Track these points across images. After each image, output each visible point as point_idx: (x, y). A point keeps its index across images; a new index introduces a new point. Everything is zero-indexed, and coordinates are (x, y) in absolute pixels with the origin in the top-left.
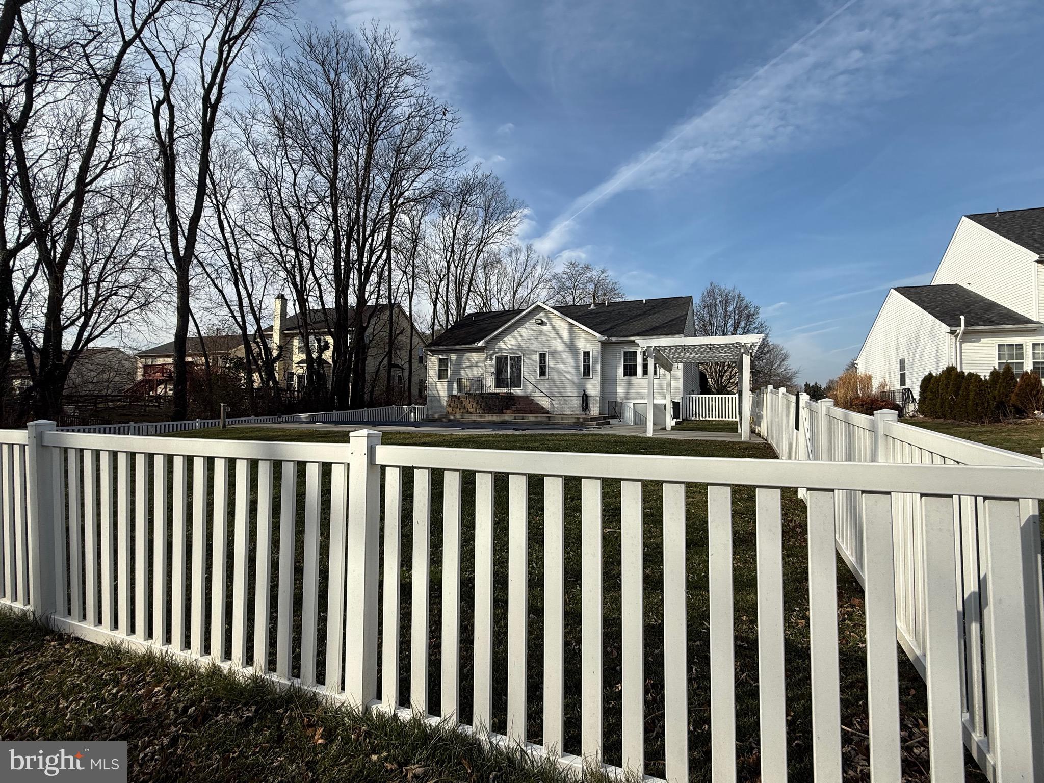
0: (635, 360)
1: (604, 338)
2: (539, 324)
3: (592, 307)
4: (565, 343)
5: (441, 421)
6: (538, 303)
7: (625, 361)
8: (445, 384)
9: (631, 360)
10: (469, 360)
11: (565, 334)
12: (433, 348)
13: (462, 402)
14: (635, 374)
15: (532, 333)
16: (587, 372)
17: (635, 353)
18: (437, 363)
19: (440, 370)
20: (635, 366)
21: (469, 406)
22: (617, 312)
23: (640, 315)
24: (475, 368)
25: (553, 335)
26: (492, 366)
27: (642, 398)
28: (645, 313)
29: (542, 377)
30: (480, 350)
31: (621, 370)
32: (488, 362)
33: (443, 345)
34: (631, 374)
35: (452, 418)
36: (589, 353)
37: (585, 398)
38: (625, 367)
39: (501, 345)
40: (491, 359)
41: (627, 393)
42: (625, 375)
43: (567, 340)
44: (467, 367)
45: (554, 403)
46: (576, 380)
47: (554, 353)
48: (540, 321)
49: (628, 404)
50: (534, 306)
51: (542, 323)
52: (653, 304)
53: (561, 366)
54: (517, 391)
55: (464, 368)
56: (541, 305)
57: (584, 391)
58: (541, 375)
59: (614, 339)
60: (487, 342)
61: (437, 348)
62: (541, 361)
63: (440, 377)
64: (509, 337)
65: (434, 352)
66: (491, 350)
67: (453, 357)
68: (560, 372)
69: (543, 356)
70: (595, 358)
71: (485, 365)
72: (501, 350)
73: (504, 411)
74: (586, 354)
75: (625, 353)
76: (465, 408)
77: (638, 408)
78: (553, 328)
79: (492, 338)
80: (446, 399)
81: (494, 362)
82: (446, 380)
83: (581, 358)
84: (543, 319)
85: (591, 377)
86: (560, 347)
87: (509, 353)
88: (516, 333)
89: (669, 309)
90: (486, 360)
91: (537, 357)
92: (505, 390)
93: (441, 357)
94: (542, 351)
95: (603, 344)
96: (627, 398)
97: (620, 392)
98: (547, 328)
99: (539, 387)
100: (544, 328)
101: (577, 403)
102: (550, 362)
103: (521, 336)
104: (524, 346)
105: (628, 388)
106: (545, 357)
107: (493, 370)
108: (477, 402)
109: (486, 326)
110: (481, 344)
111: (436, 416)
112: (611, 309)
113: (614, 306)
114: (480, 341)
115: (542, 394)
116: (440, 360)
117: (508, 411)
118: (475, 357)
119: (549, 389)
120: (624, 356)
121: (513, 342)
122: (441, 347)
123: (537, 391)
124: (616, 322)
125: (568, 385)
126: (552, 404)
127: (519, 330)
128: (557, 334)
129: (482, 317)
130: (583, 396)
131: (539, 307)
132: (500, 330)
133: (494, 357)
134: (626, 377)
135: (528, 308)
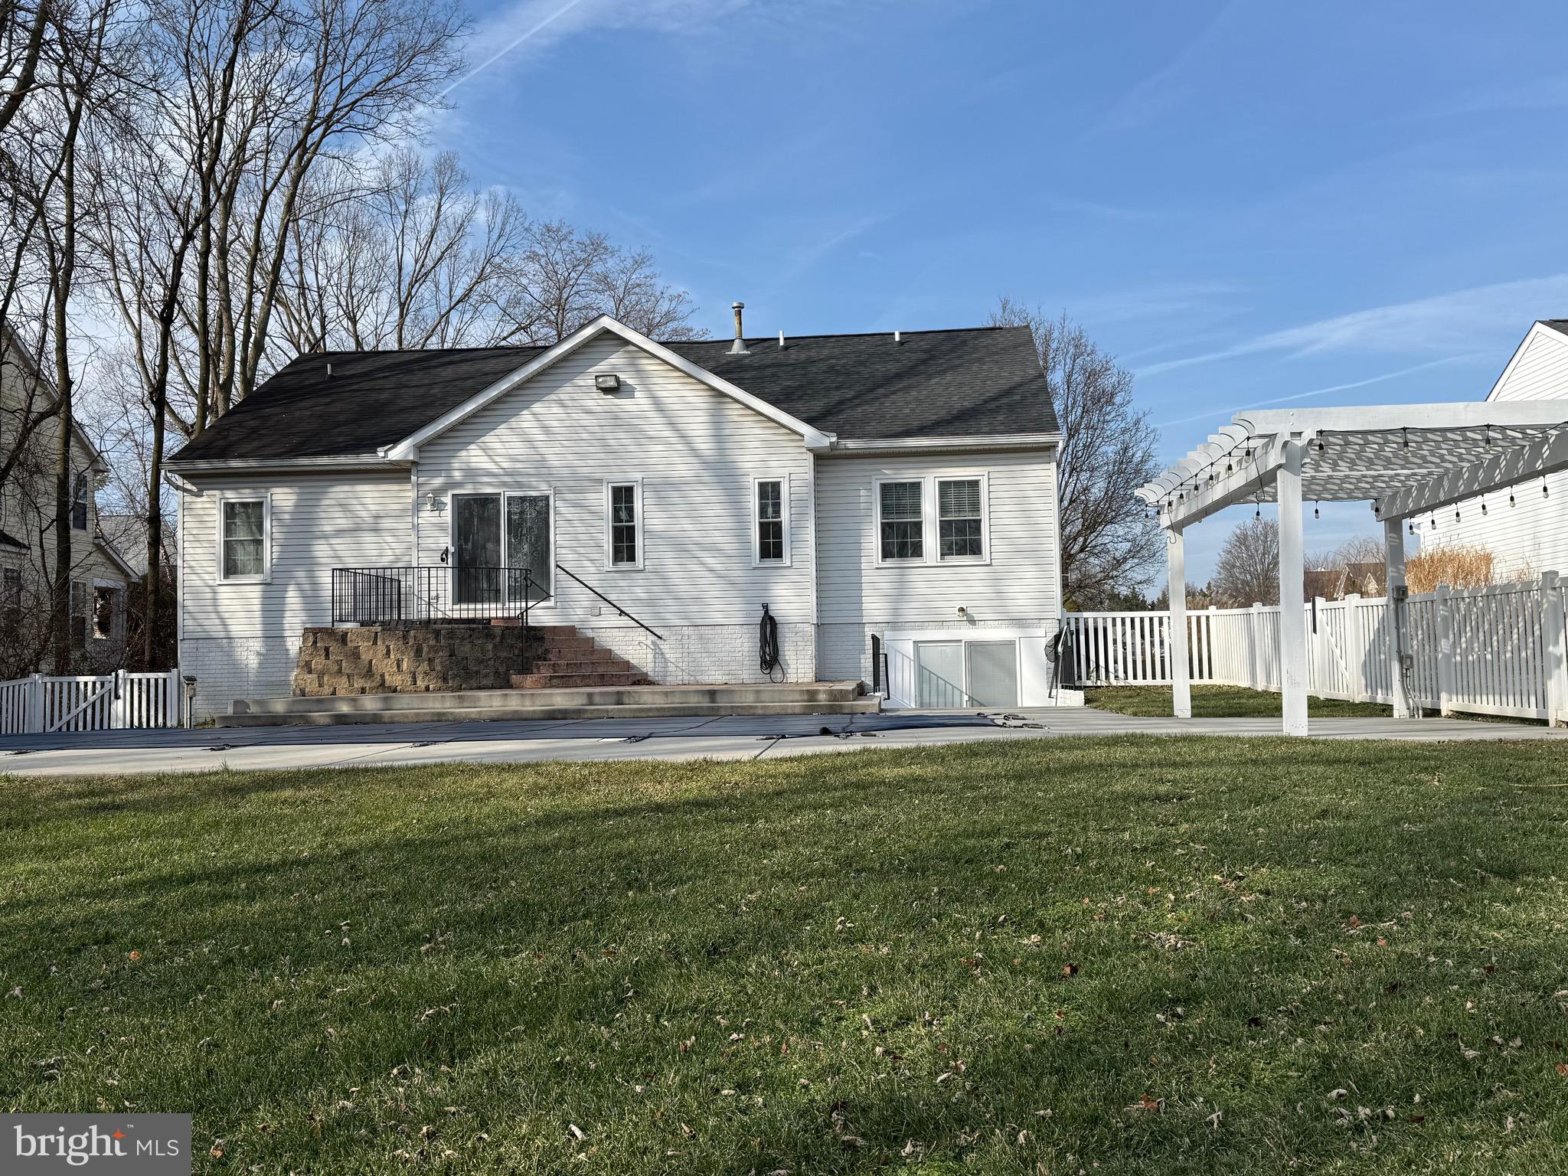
0: (917, 510)
1: (827, 440)
2: (607, 391)
3: (737, 345)
4: (694, 452)
5: (307, 721)
6: (607, 322)
7: (886, 510)
8: (254, 594)
9: (901, 511)
10: (344, 507)
11: (698, 426)
12: (203, 465)
13: (356, 655)
14: (917, 551)
15: (587, 420)
16: (771, 545)
17: (916, 487)
18: (217, 518)
19: (229, 546)
20: (918, 527)
21: (386, 667)
22: (823, 366)
23: (899, 376)
24: (368, 538)
25: (656, 426)
26: (441, 528)
27: (942, 623)
28: (910, 372)
29: (625, 566)
30: (398, 472)
31: (873, 540)
32: (427, 516)
33: (242, 456)
34: (902, 553)
35: (345, 708)
36: (776, 486)
37: (769, 630)
38: (886, 529)
39: (474, 456)
40: (438, 506)
41: (896, 611)
42: (886, 554)
43: (704, 445)
44: (339, 533)
45: (665, 647)
46: (737, 573)
47: (663, 488)
48: (612, 383)
49: (900, 645)
50: (589, 331)
51: (616, 389)
52: (924, 345)
53: (686, 526)
54: (541, 615)
55: (326, 537)
56: (616, 327)
57: (766, 607)
58: (618, 557)
59: (851, 444)
60: (420, 448)
61: (219, 464)
62: (616, 510)
63: (231, 569)
64: (502, 430)
65: (203, 481)
66: (436, 473)
67: (283, 497)
68: (681, 547)
69: (623, 496)
70: (797, 502)
71: (416, 528)
72: (471, 473)
73: (515, 678)
74: (770, 493)
75: (885, 488)
76: (369, 673)
77: (930, 655)
78: (659, 406)
79: (441, 436)
80: (257, 645)
81: (447, 515)
82: (257, 578)
83: (753, 502)
84: (622, 376)
85: (786, 560)
86: (683, 468)
87: (504, 484)
88: (526, 420)
89: (980, 360)
90: (417, 507)
91: (604, 501)
92: (490, 610)
93: (232, 496)
94: (621, 479)
95: (822, 459)
96: (895, 625)
97: (874, 608)
98: (637, 404)
99: (611, 597)
100: (625, 403)
101: (744, 645)
102: (646, 513)
103: (546, 429)
104: (553, 461)
105: (899, 595)
106: (629, 499)
107: (446, 541)
108: (418, 653)
109: (384, 396)
110: (400, 452)
111: (279, 707)
112: (793, 354)
113: (807, 347)
114: (396, 441)
115: (624, 621)
116: (230, 510)
117: (529, 679)
118: (370, 497)
119: (651, 602)
120: (884, 498)
121: (518, 448)
122: (235, 464)
123: (606, 608)
124: (836, 396)
125: (713, 591)
126: (658, 653)
127: (537, 407)
128: (672, 425)
129: (359, 368)
130: (763, 625)
131: (606, 334)
132: (470, 407)
133: (447, 499)
134: (890, 563)
135: (561, 340)
